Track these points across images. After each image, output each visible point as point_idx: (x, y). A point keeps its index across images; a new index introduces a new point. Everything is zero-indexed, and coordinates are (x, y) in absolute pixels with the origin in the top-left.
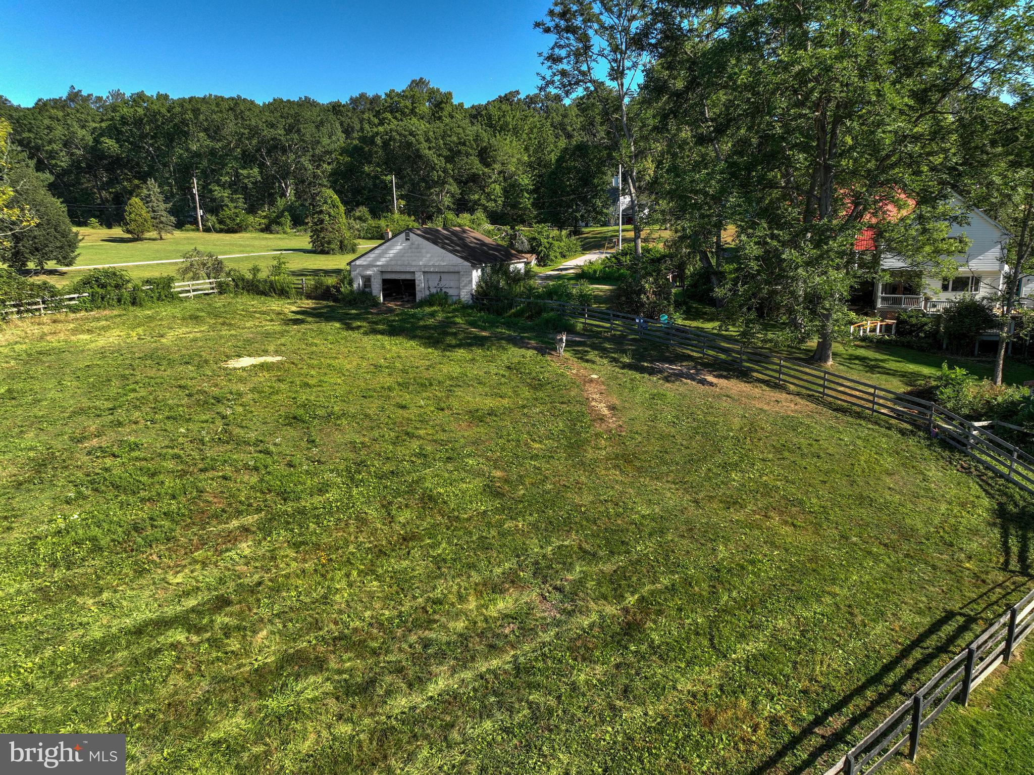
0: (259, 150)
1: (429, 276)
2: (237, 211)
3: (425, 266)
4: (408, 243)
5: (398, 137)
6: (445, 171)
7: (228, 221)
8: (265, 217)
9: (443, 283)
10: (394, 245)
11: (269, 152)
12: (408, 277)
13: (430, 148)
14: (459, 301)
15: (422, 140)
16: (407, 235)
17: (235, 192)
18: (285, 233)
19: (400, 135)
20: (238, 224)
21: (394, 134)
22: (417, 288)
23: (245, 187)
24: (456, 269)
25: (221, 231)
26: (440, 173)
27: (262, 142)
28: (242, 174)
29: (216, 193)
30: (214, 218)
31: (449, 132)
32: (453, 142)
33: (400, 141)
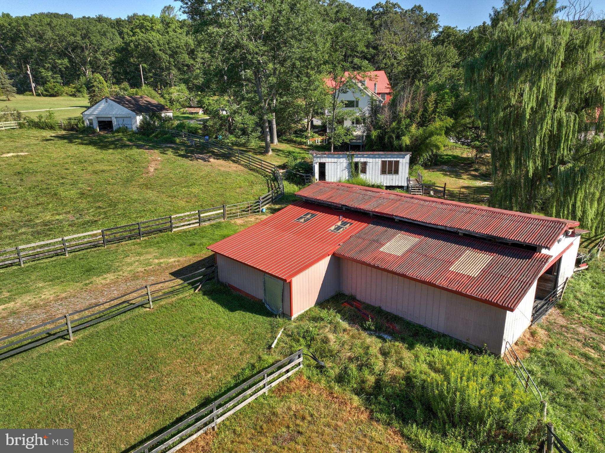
0: (66, 49)
1: (118, 119)
2: (55, 84)
3: (116, 114)
4: (107, 103)
5: (143, 44)
6: (169, 63)
7: (50, 90)
8: (74, 88)
9: (125, 122)
10: (100, 105)
11: (73, 50)
12: (109, 120)
13: (160, 50)
14: (132, 131)
15: (156, 45)
16: (106, 100)
17: (55, 73)
18: (83, 97)
19: (144, 42)
20: (56, 92)
21: (140, 41)
22: (114, 125)
23: (60, 71)
24: (129, 116)
25: (46, 96)
26: (167, 64)
27: (68, 44)
28: (58, 63)
29: (43, 73)
30: (42, 88)
31: (171, 41)
32: (173, 47)
33: (144, 46)
